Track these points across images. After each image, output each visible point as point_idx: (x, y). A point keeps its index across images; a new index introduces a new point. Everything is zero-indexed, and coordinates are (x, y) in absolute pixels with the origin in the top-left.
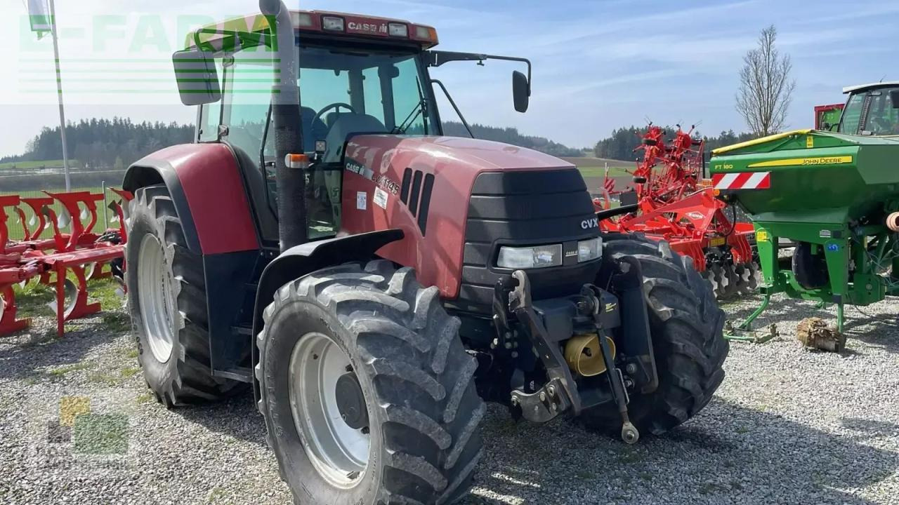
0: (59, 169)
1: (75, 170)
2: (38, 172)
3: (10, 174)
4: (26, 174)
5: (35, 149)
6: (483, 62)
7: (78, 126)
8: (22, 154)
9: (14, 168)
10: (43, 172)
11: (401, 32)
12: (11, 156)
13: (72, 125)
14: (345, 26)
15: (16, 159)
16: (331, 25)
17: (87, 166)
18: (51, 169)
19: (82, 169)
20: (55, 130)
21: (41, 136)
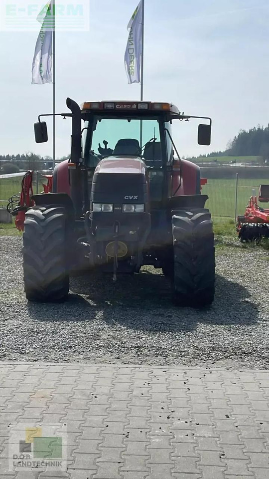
0: (245, 163)
1: (258, 165)
2: (231, 165)
3: (212, 165)
4: (223, 166)
5: (233, 147)
6: (188, 119)
7: (265, 129)
8: (225, 151)
9: (216, 161)
10: (234, 165)
11: (146, 107)
12: (217, 152)
13: (261, 128)
14: (115, 106)
15: (220, 154)
16: (110, 106)
17: (266, 161)
18: (241, 163)
19: (263, 165)
20: (248, 132)
21: (238, 137)
